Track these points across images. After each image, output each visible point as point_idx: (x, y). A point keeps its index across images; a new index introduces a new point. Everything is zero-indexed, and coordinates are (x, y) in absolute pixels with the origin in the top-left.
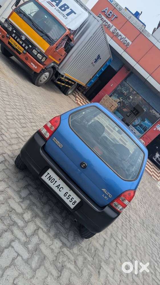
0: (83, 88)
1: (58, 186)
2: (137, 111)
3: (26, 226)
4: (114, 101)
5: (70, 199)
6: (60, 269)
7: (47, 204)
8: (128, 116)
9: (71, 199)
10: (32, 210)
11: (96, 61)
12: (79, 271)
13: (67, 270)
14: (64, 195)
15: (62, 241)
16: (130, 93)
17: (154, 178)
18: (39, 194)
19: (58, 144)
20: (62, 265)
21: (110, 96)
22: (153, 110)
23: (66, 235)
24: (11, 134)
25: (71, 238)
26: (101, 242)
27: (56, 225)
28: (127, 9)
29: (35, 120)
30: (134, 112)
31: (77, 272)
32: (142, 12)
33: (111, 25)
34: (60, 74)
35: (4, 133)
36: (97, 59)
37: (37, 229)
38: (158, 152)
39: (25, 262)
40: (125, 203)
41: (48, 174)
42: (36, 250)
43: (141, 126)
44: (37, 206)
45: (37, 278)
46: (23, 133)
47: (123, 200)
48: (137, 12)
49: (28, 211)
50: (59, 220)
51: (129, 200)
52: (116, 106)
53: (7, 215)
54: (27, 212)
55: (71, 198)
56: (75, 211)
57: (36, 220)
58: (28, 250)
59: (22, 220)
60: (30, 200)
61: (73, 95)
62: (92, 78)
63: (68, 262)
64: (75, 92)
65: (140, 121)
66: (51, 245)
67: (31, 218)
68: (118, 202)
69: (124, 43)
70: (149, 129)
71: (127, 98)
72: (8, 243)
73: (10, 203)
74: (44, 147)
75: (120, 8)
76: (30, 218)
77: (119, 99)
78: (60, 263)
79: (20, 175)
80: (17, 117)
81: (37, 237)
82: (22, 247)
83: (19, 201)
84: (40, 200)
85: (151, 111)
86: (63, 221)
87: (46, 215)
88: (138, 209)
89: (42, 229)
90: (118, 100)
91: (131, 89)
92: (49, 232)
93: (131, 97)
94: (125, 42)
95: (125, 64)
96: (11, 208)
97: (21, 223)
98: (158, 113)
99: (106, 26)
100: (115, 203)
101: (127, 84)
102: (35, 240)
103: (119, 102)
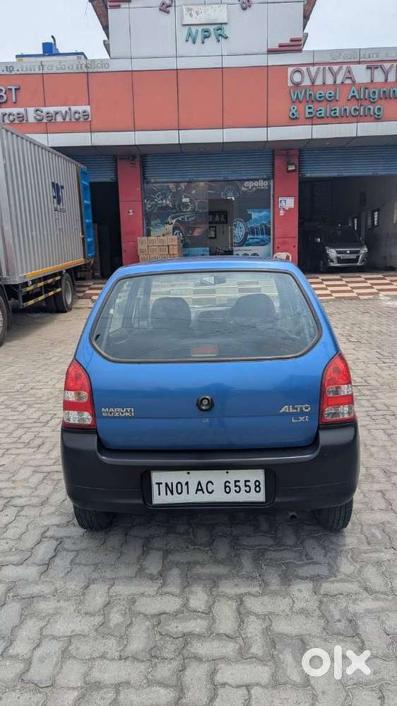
0: (86, 268)
1: (200, 488)
2: (220, 213)
3: (214, 620)
4: (163, 236)
5: (243, 488)
6: (351, 632)
7: (214, 540)
8: (215, 238)
9: (246, 486)
10: (198, 579)
11: (59, 199)
12: (390, 598)
13: (366, 620)
14: (225, 491)
15: (307, 578)
16: (177, 195)
17: (366, 297)
18: (185, 537)
19: (122, 413)
20: (347, 619)
21: (148, 234)
22: (246, 184)
23: (304, 557)
24: (27, 482)
25: (317, 554)
26: (379, 503)
27: (268, 561)
28: (22, 56)
29: (50, 412)
30: (217, 219)
31: (388, 603)
32: (53, 37)
33: (21, 110)
34: (17, 286)
35: (12, 495)
36: (58, 193)
37: (239, 603)
38: (327, 246)
39: (274, 687)
40: (346, 393)
41: (159, 484)
42: (273, 644)
43: (252, 231)
44: (199, 563)
45: (323, 693)
46: (49, 459)
47: (337, 392)
48: (43, 44)
49: (192, 589)
50: (266, 545)
51: (346, 382)
52: (177, 241)
53: (158, 637)
54: (191, 592)
55: (241, 484)
56: (274, 500)
57: (220, 589)
58: (258, 660)
59: (196, 617)
60: (177, 565)
61: (79, 298)
62: (82, 234)
63: (353, 603)
64: (78, 289)
65: (241, 225)
66: (292, 607)
67: (208, 596)
68: (331, 406)
69: (77, 120)
70: (272, 223)
71: (180, 209)
72: (208, 686)
73: (142, 609)
74: (102, 446)
75: (7, 67)
76: (206, 598)
77: (168, 223)
78: (339, 621)
79: (115, 540)
80: (8, 440)
81: (252, 618)
82: (241, 667)
83: (156, 589)
84: (194, 546)
85: (243, 188)
86: (275, 538)
87: (232, 561)
88: (390, 377)
89: (249, 594)
90: (170, 227)
91: (171, 186)
92: (268, 585)
93: (185, 200)
94: (77, 116)
95: (116, 155)
96: (153, 616)
97: (197, 626)
98: (257, 180)
99: (17, 122)
100: (328, 410)
101: (154, 185)
102: (254, 628)
103: (174, 229)
